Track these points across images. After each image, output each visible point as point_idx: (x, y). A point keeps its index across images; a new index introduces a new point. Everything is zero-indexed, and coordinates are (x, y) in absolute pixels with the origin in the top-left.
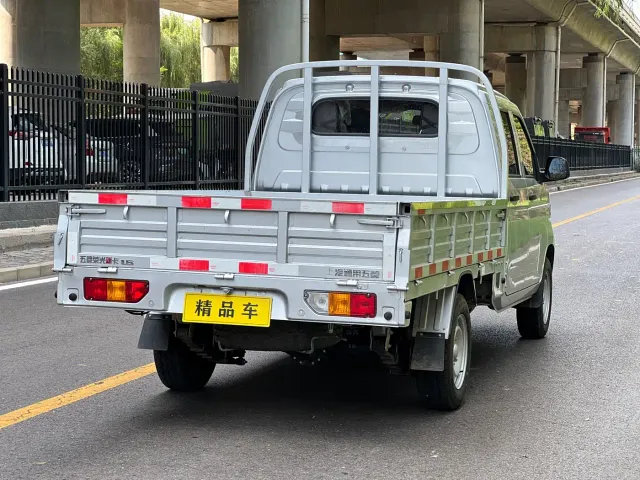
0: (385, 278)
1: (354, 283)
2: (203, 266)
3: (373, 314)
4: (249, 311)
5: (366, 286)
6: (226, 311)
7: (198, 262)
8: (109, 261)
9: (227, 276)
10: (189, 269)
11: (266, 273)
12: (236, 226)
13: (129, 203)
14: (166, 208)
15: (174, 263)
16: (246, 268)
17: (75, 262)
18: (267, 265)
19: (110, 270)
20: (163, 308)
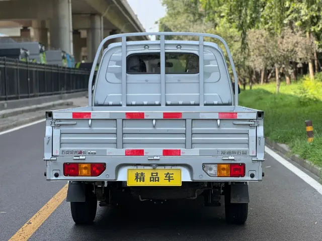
0: (251, 154)
1: (233, 158)
2: (141, 152)
3: (243, 175)
4: (169, 177)
5: (239, 160)
6: (154, 178)
7: (137, 151)
8: (81, 152)
9: (155, 158)
10: (131, 155)
11: (180, 155)
12: (160, 129)
13: (92, 118)
14: (116, 120)
15: (122, 152)
16: (166, 153)
17: (58, 154)
18: (180, 150)
19: (81, 157)
20: (114, 178)
